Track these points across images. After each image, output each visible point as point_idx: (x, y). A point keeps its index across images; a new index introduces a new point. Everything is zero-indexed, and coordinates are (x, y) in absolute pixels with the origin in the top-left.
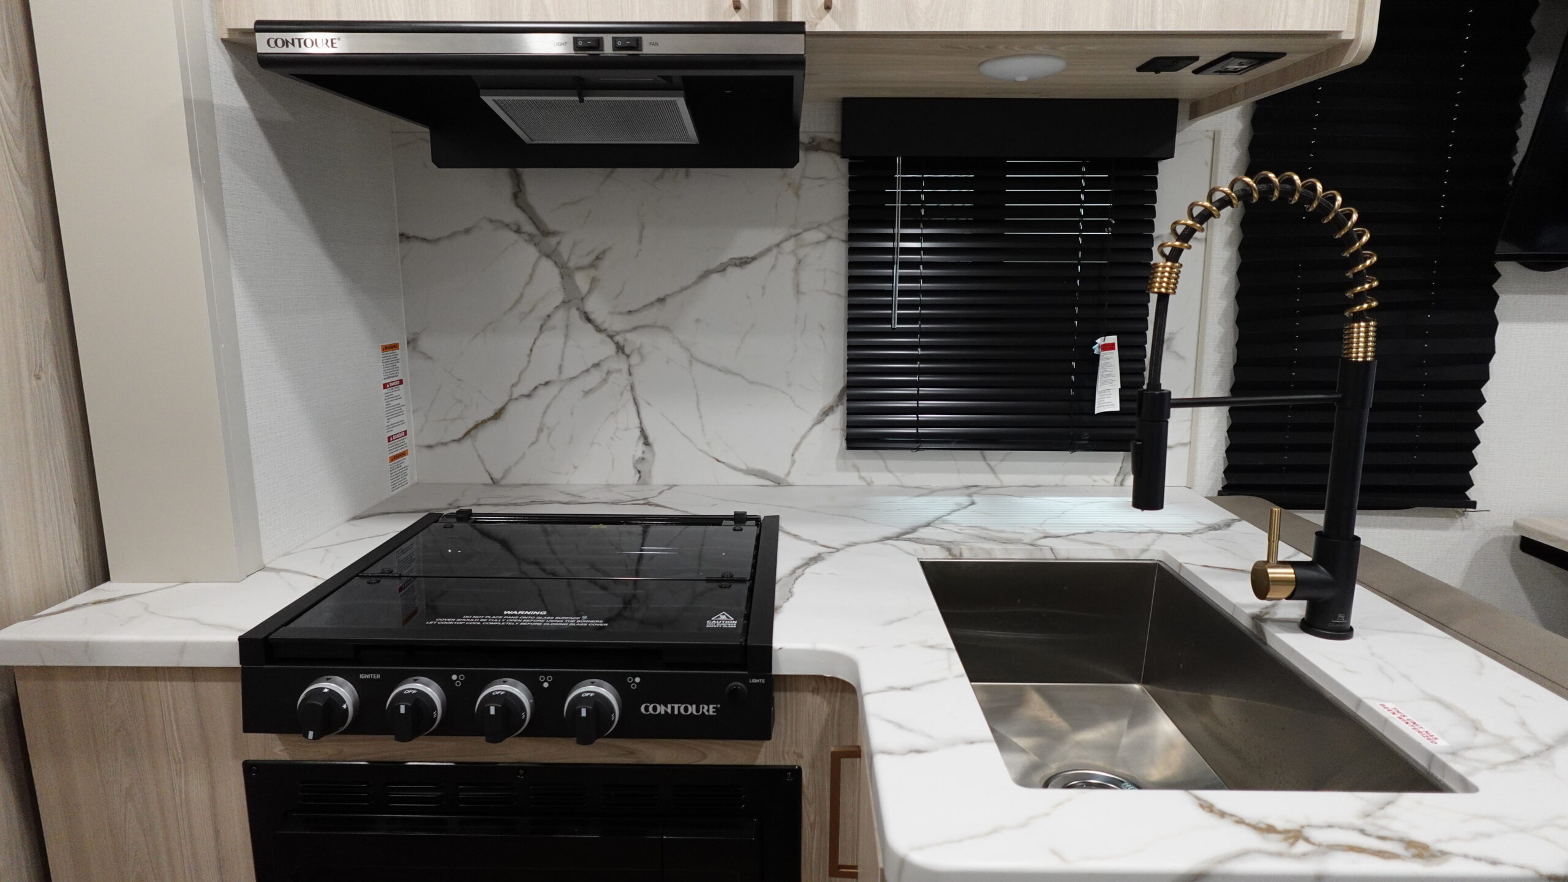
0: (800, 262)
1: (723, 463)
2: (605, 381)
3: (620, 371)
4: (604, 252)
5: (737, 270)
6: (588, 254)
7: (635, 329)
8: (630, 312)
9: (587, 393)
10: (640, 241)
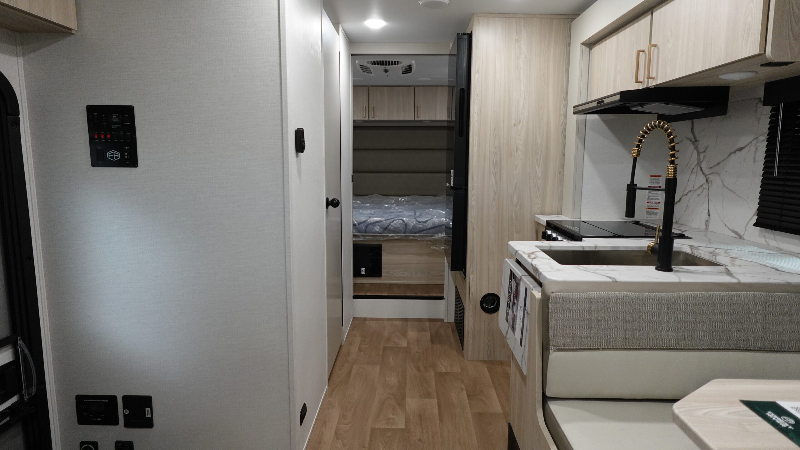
0: (756, 149)
1: (727, 226)
2: (703, 191)
3: (706, 188)
4: (707, 147)
5: (739, 152)
6: (704, 148)
7: (712, 173)
8: (711, 168)
9: (698, 195)
10: (716, 143)
